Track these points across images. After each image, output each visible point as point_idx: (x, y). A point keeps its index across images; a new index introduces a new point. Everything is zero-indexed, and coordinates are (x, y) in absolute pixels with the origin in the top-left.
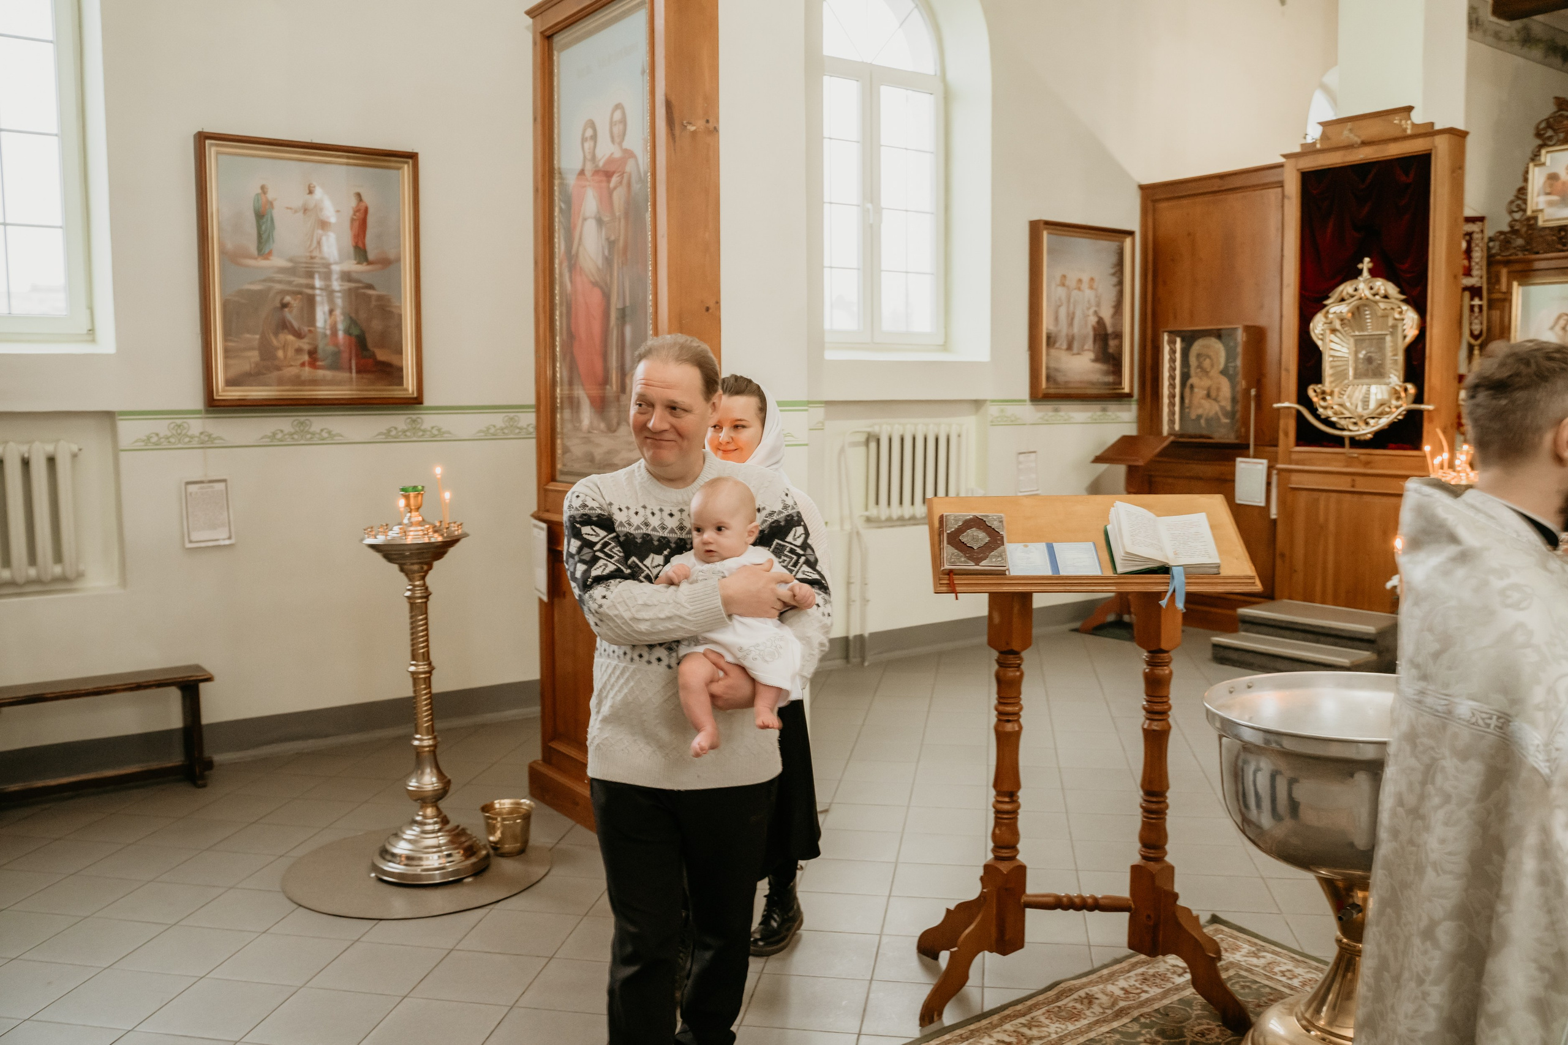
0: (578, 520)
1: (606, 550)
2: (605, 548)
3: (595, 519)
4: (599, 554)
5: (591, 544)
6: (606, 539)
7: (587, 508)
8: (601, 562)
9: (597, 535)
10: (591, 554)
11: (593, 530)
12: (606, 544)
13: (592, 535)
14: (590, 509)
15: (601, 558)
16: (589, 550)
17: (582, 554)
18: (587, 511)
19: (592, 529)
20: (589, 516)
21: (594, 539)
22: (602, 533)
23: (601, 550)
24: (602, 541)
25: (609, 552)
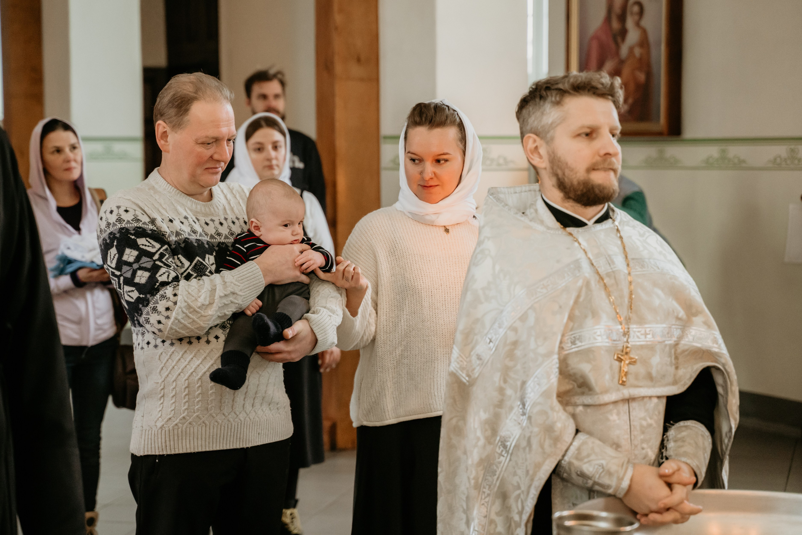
0: (133, 232)
1: (164, 260)
2: (163, 258)
3: (150, 232)
4: (158, 263)
5: (150, 255)
6: (161, 251)
7: (141, 223)
8: (163, 270)
9: (153, 247)
10: (152, 263)
11: (149, 242)
12: (162, 256)
13: (148, 246)
14: (143, 224)
15: (161, 267)
16: (149, 259)
17: (141, 262)
18: (140, 225)
19: (147, 241)
20: (144, 230)
21: (153, 250)
22: (158, 246)
23: (160, 259)
24: (159, 252)
25: (165, 262)
